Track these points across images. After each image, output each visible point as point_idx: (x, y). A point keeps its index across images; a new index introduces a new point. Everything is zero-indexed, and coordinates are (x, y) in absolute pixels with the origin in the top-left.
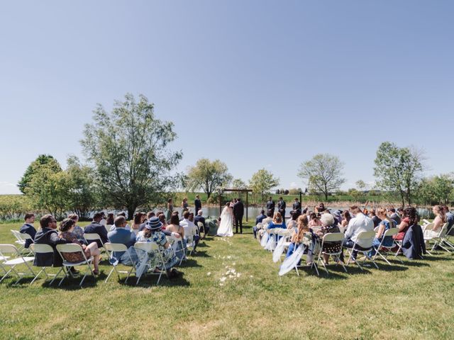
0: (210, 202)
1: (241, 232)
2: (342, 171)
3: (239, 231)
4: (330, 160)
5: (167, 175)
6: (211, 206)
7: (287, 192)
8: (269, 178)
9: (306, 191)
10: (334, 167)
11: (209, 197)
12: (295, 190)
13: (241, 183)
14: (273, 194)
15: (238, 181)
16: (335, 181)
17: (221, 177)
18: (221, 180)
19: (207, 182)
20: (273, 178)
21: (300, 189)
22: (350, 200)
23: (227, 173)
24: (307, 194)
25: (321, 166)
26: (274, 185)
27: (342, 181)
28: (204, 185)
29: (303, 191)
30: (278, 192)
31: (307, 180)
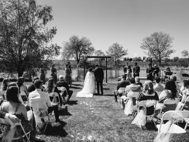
0: (79, 67)
1: (102, 93)
2: (171, 44)
3: (100, 93)
4: (163, 36)
5: (45, 46)
6: (80, 69)
7: (131, 60)
8: (120, 49)
9: (144, 59)
10: (166, 41)
11: (78, 63)
12: (136, 58)
13: (101, 53)
14: (122, 61)
15: (99, 51)
16: (166, 51)
17: (87, 49)
18: (87, 51)
19: (77, 52)
20: (123, 49)
21: (140, 57)
22: (177, 65)
23: (91, 46)
24: (144, 61)
25: (157, 41)
26: (124, 54)
27: (172, 52)
28: (75, 55)
29: (142, 59)
30: (125, 59)
31: (147, 51)
